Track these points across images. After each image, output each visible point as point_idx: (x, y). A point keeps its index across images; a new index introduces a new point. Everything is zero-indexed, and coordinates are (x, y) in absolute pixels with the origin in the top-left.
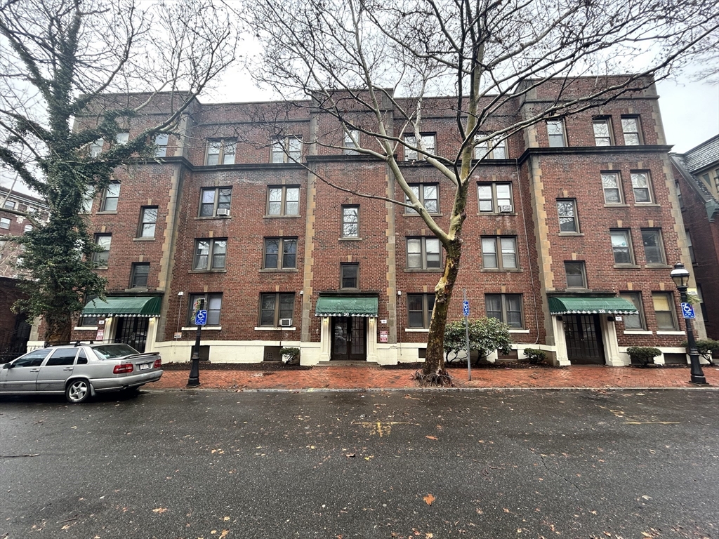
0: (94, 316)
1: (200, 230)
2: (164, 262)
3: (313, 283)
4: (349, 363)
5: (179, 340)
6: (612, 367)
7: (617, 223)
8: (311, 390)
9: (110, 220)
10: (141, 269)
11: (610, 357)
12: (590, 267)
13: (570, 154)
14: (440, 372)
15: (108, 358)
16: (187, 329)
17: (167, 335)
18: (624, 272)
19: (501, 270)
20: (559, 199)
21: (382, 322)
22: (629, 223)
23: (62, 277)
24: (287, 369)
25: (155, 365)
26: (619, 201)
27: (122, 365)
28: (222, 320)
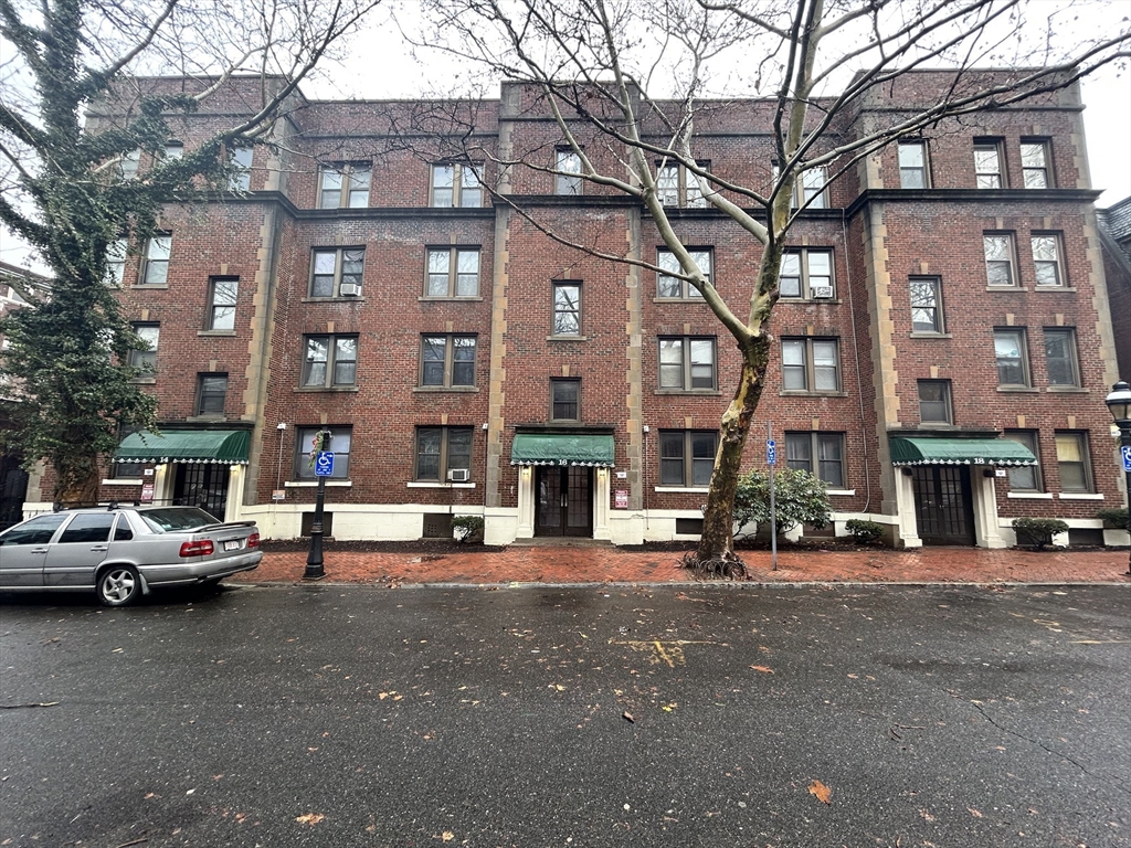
0: (137, 461)
1: (312, 321)
2: (251, 372)
3: (505, 411)
4: (564, 541)
5: (280, 502)
6: (987, 549)
7: (1005, 319)
8: (516, 585)
9: (156, 299)
10: (213, 384)
11: (983, 535)
12: (960, 391)
13: (935, 200)
14: (728, 556)
15: (167, 530)
16: (295, 484)
17: (262, 494)
18: (1013, 398)
19: (813, 393)
20: (914, 277)
21: (619, 476)
22: (1024, 319)
23: (78, 391)
24: (464, 551)
25: (250, 543)
26: (1010, 282)
27: (194, 543)
28: (351, 471)
